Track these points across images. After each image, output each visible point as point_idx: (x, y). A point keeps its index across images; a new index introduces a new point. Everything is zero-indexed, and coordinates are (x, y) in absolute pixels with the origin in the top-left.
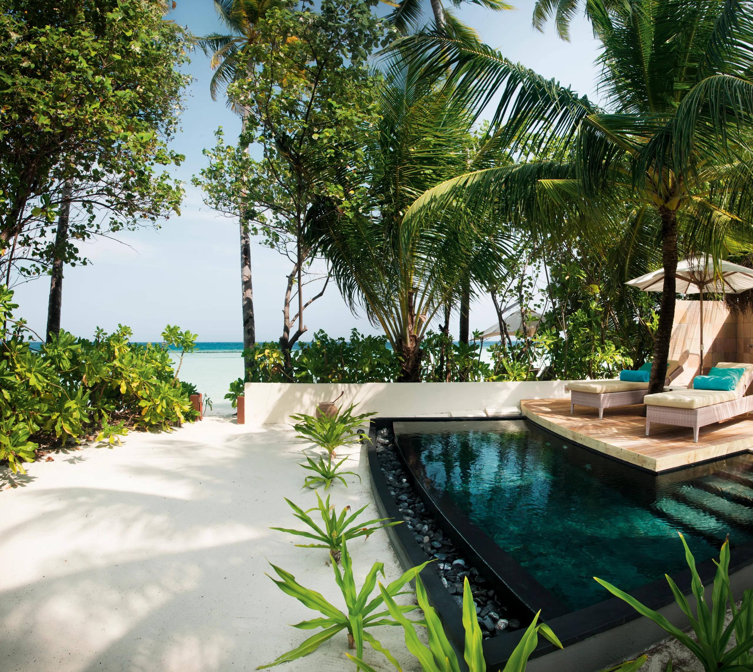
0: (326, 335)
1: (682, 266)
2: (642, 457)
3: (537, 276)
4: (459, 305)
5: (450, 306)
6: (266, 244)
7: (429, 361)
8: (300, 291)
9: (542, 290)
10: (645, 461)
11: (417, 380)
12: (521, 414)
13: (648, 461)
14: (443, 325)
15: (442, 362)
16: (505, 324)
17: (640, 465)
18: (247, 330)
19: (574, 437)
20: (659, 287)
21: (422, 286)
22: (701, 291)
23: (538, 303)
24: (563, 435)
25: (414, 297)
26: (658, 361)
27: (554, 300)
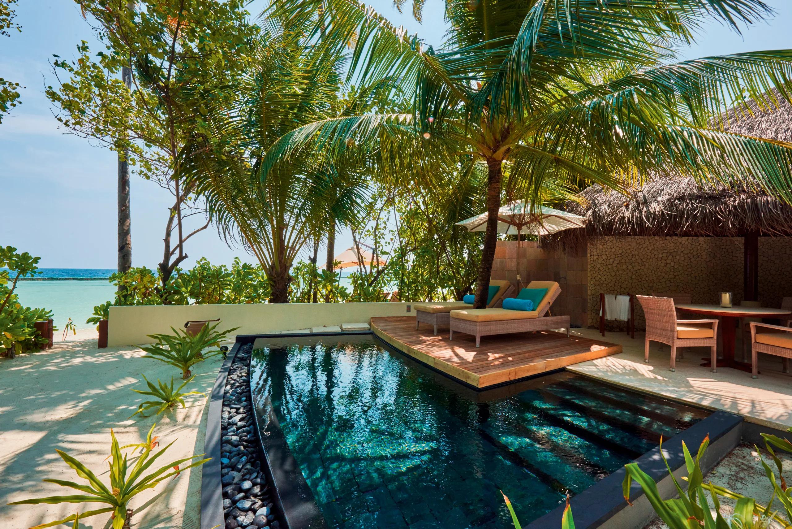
0: (209, 263)
1: (504, 210)
2: (466, 373)
3: (388, 219)
4: (326, 241)
5: (318, 241)
6: (140, 174)
7: (299, 286)
8: (180, 224)
9: (392, 231)
10: (469, 377)
11: (285, 301)
12: (370, 329)
13: (472, 377)
14: (312, 257)
15: (311, 287)
16: (362, 257)
17: (464, 380)
18: (122, 255)
19: (409, 351)
20: (484, 228)
21: (292, 222)
22: (519, 232)
23: (389, 241)
24: (401, 349)
25: (284, 231)
26: (481, 288)
27: (401, 239)
